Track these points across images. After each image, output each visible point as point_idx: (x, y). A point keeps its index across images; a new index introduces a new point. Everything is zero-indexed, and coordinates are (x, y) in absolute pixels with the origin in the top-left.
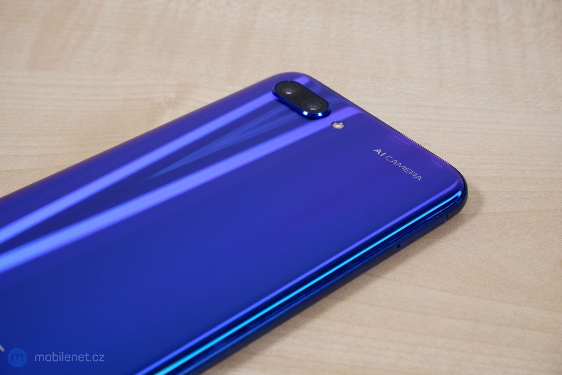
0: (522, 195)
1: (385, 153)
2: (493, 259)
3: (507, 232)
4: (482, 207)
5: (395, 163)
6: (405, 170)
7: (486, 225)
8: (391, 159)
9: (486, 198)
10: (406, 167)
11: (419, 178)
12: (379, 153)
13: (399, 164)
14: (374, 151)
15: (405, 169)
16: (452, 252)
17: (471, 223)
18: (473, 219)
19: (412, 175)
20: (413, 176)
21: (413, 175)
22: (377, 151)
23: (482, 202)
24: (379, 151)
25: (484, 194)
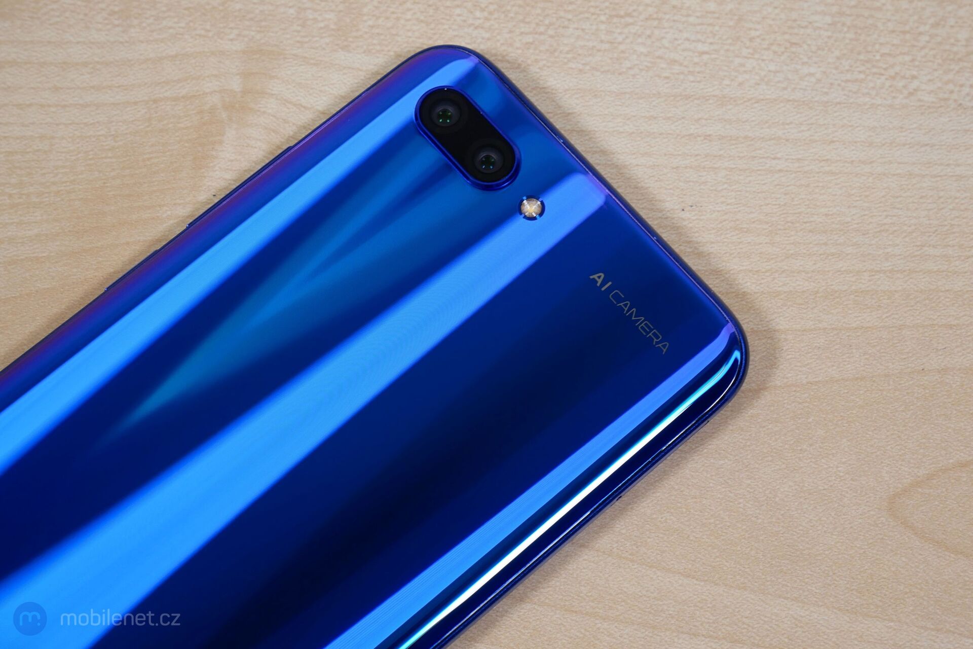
0: (848, 336)
1: (610, 283)
2: (777, 499)
3: (810, 431)
4: (775, 370)
5: (626, 309)
6: (642, 328)
7: (775, 416)
8: (619, 300)
9: (784, 348)
10: (643, 319)
11: (664, 346)
12: (600, 281)
13: (632, 310)
14: (591, 277)
15: (642, 323)
16: (711, 485)
17: (752, 411)
18: (755, 401)
19: (653, 339)
20: (654, 344)
21: (655, 340)
22: (595, 276)
23: (776, 358)
24: (599, 278)
25: (783, 336)
